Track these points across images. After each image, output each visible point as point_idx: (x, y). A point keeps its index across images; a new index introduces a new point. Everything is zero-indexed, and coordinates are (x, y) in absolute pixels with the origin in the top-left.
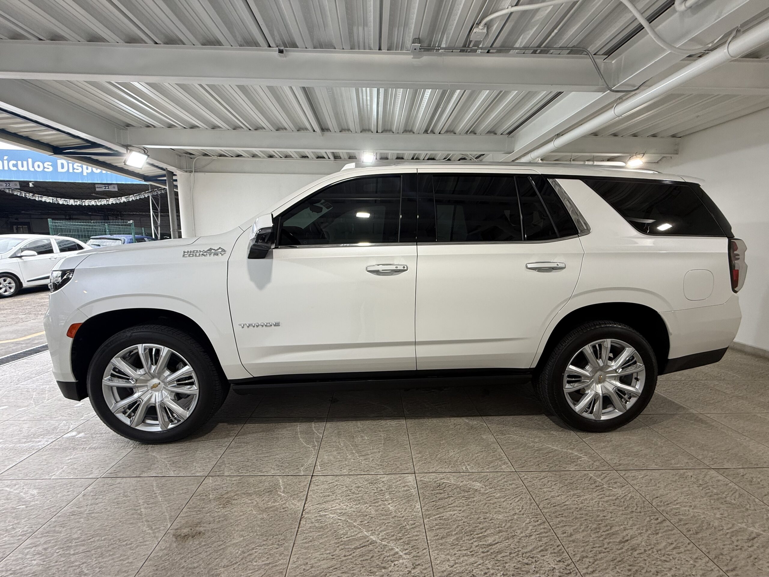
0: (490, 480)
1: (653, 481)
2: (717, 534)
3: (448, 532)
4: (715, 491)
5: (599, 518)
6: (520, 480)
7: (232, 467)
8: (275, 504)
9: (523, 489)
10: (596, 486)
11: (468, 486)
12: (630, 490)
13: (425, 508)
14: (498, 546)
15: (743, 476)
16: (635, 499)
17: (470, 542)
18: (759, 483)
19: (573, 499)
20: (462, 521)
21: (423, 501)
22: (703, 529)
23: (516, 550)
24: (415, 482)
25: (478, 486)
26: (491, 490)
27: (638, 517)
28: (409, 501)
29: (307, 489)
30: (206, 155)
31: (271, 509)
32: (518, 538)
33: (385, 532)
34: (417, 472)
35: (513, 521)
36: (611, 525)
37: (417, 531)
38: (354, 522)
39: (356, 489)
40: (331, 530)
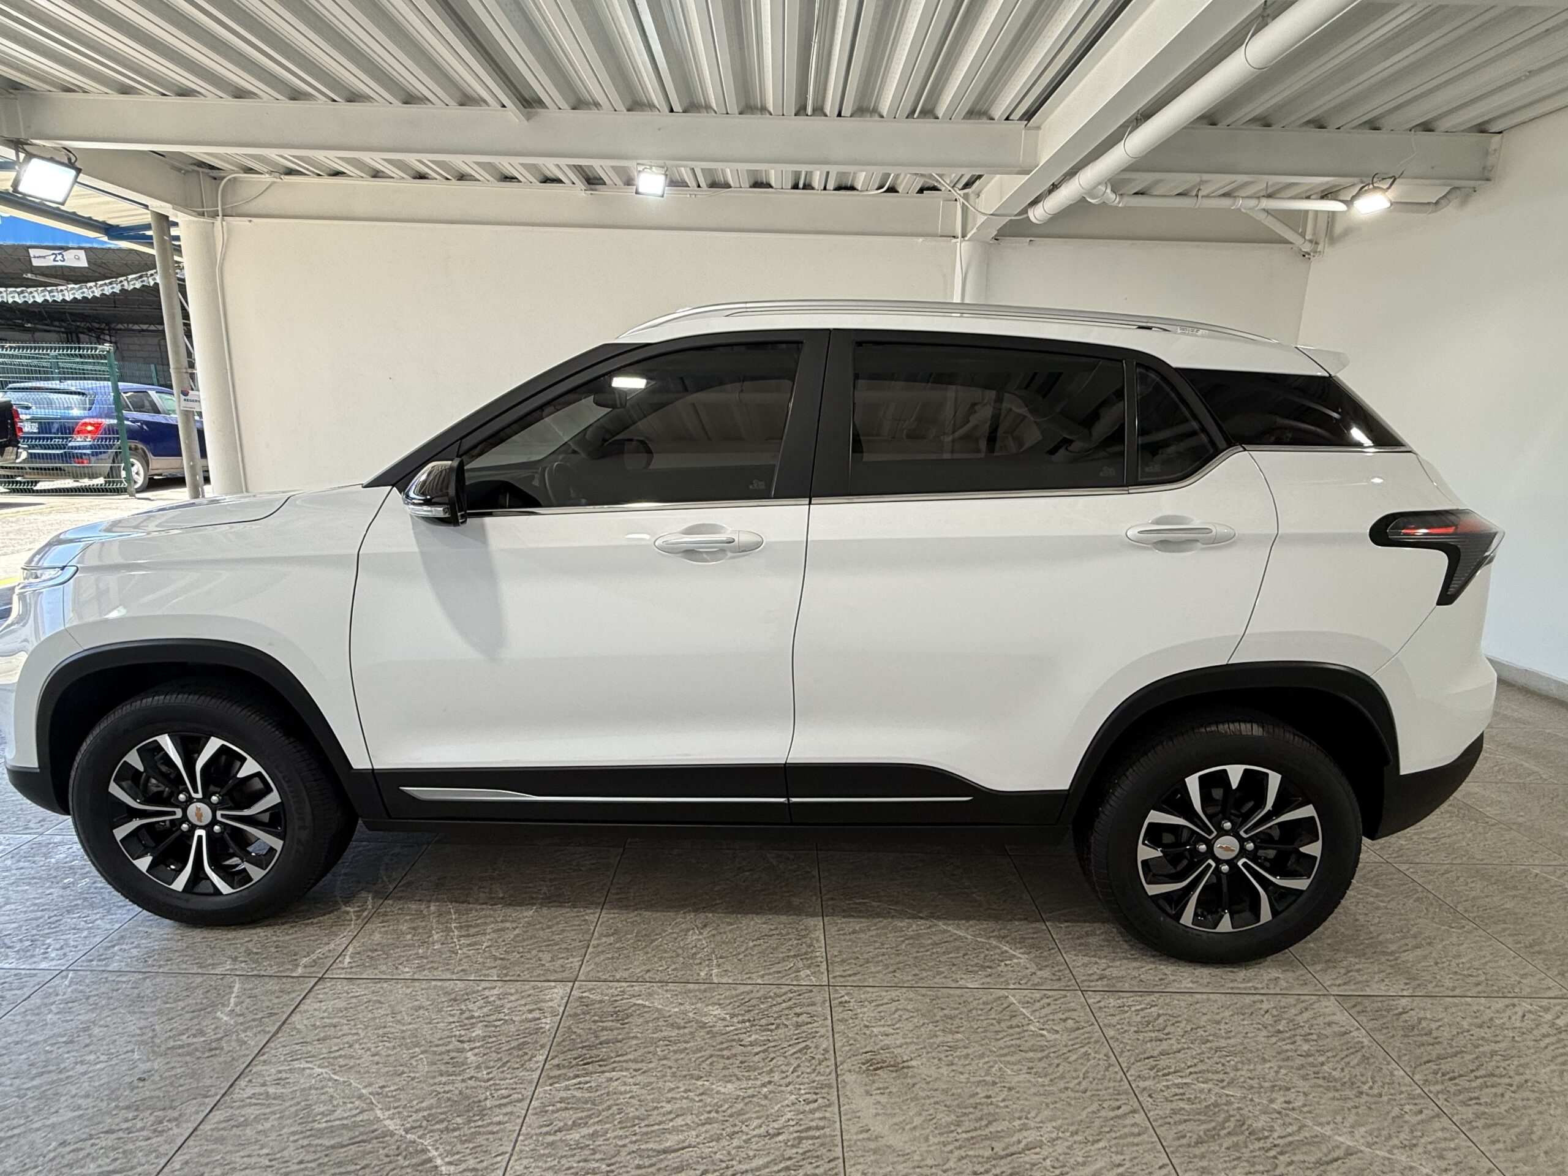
0: (753, 1002)
1: (1161, 1020)
2: (1246, 1147)
3: (581, 1118)
4: (1306, 1047)
5: (972, 1101)
6: (828, 1004)
7: (134, 952)
8: (194, 1040)
9: (822, 1026)
10: (1011, 1027)
11: (690, 1014)
12: (1090, 1038)
13: (556, 1062)
14: (686, 1154)
15: (1401, 1014)
16: (1088, 1060)
17: (620, 1143)
18: (1430, 1033)
19: (934, 1054)
20: (628, 1096)
21: (559, 1044)
22: (1219, 1135)
23: (724, 1165)
24: (565, 1001)
25: (715, 1016)
26: (740, 1026)
27: (1073, 1102)
28: (524, 1043)
29: (293, 1007)
30: (249, 170)
31: (180, 1051)
32: (744, 1137)
33: (425, 1114)
34: (583, 978)
35: (754, 1099)
36: (991, 1118)
37: (506, 1114)
38: (365, 1087)
39: (411, 1012)
40: (298, 1103)
